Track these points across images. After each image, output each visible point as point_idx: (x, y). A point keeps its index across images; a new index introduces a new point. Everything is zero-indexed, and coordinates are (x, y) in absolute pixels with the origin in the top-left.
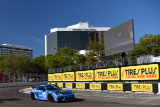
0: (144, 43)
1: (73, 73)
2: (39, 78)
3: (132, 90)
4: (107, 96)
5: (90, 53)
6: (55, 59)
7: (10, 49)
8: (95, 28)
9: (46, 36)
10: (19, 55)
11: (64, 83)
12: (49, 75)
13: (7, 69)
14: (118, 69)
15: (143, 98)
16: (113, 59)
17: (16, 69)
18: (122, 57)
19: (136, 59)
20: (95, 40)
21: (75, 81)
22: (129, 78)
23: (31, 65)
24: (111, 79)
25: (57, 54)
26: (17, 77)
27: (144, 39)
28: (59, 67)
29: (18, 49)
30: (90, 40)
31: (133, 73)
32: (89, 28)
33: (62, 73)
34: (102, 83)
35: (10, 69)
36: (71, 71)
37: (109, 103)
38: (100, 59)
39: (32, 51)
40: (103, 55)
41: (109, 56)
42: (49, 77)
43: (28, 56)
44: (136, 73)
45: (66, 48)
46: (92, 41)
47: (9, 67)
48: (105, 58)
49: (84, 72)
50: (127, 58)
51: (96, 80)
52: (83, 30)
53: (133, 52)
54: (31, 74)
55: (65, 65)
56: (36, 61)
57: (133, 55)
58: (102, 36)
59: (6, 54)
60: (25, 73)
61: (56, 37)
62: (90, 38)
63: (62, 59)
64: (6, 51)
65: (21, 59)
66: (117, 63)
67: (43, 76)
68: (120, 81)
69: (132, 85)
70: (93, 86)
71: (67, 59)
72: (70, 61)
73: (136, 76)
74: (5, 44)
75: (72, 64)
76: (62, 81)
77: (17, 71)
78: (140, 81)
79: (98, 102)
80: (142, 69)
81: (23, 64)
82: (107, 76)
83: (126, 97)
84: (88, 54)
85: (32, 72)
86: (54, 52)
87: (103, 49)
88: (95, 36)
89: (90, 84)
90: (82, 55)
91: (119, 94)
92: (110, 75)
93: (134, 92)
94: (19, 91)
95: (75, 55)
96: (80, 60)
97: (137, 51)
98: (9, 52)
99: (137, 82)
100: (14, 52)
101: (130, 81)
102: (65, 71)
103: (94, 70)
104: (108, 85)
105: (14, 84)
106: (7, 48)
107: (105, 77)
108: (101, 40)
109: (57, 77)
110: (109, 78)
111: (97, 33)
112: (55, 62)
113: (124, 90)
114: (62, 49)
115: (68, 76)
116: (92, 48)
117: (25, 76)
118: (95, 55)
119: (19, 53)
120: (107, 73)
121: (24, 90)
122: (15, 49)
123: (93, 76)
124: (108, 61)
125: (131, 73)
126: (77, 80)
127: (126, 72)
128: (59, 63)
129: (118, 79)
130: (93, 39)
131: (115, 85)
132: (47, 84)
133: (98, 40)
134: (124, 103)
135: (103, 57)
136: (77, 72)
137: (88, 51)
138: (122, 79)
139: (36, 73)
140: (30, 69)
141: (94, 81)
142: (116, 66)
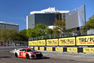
0: (92, 21)
1: (45, 40)
2: (23, 43)
3: (84, 52)
4: (66, 56)
5: (56, 27)
6: (33, 31)
7: (5, 25)
8: (59, 11)
9: (27, 17)
10: (10, 29)
11: (39, 47)
12: (29, 42)
13: (2, 38)
14: (74, 38)
15: (91, 57)
16: (71, 31)
17: (8, 38)
18: (77, 30)
19: (86, 32)
20: (59, 19)
21: (46, 46)
22: (81, 44)
23: (18, 35)
24: (69, 45)
25: (35, 28)
26: (8, 43)
27: (92, 18)
28: (35, 36)
29: (9, 25)
30: (56, 19)
31: (84, 40)
32: (56, 11)
33: (37, 40)
34: (64, 47)
35: (4, 37)
36: (44, 39)
37: (68, 60)
38: (62, 32)
39: (18, 26)
40: (64, 29)
41: (68, 30)
42: (29, 43)
43: (16, 29)
44: (87, 40)
45: (40, 24)
46: (57, 20)
47: (4, 36)
48: (65, 31)
49: (52, 40)
50: (80, 30)
51: (59, 45)
52: (51, 13)
53: (84, 27)
54: (17, 41)
55: (40, 35)
56: (21, 32)
57: (85, 29)
58: (64, 16)
59: (2, 28)
60: (14, 40)
61: (34, 17)
62: (56, 18)
63: (37, 31)
64: (2, 27)
65: (11, 31)
66: (73, 34)
67: (25, 42)
68: (76, 46)
69: (84, 49)
70: (58, 49)
71: (41, 31)
72: (43, 33)
73: (86, 43)
74: (2, 22)
75: (44, 34)
76: (38, 46)
77: (9, 39)
78: (89, 46)
79: (61, 60)
80: (91, 38)
81: (12, 34)
82: (67, 42)
83: (79, 56)
84: (55, 28)
85: (18, 40)
86: (33, 27)
87: (64, 25)
88: (59, 17)
89: (56, 48)
90: (51, 29)
91: (75, 55)
92: (69, 42)
93: (85, 53)
94: (10, 52)
95: (46, 29)
96: (50, 32)
97: (87, 26)
98: (4, 27)
99: (87, 47)
100: (7, 27)
101: (82, 46)
102: (40, 39)
103: (58, 39)
104: (68, 48)
105: (7, 47)
106: (3, 24)
107: (65, 43)
108: (64, 19)
109: (34, 43)
110: (69, 44)
111: (61, 14)
112: (33, 33)
113: (78, 52)
114: (38, 25)
115: (41, 42)
116: (57, 24)
117: (14, 42)
118: (59, 29)
119: (10, 27)
120: (67, 41)
121: (13, 51)
122: (8, 25)
123: (58, 43)
124: (68, 33)
125: (83, 40)
126: (47, 45)
127: (79, 40)
128: (35, 34)
129: (75, 45)
130: (58, 19)
131: (72, 48)
132: (28, 47)
133: (61, 19)
134: (78, 60)
135: (64, 30)
136: (47, 40)
137: (55, 26)
138: (77, 45)
139: (21, 40)
140: (17, 38)
141: (58, 46)
142: (73, 36)
